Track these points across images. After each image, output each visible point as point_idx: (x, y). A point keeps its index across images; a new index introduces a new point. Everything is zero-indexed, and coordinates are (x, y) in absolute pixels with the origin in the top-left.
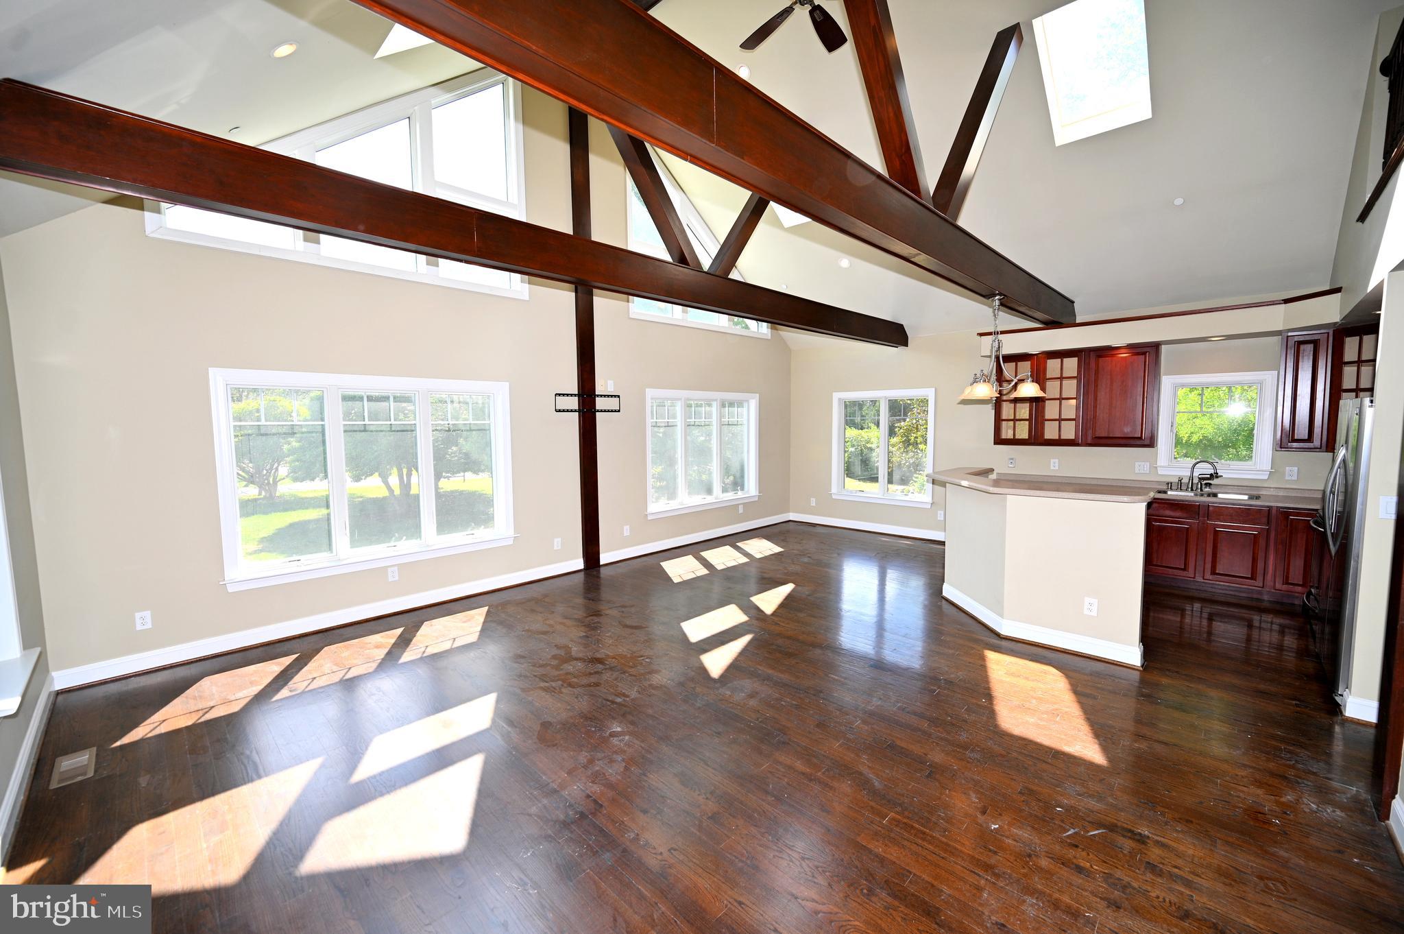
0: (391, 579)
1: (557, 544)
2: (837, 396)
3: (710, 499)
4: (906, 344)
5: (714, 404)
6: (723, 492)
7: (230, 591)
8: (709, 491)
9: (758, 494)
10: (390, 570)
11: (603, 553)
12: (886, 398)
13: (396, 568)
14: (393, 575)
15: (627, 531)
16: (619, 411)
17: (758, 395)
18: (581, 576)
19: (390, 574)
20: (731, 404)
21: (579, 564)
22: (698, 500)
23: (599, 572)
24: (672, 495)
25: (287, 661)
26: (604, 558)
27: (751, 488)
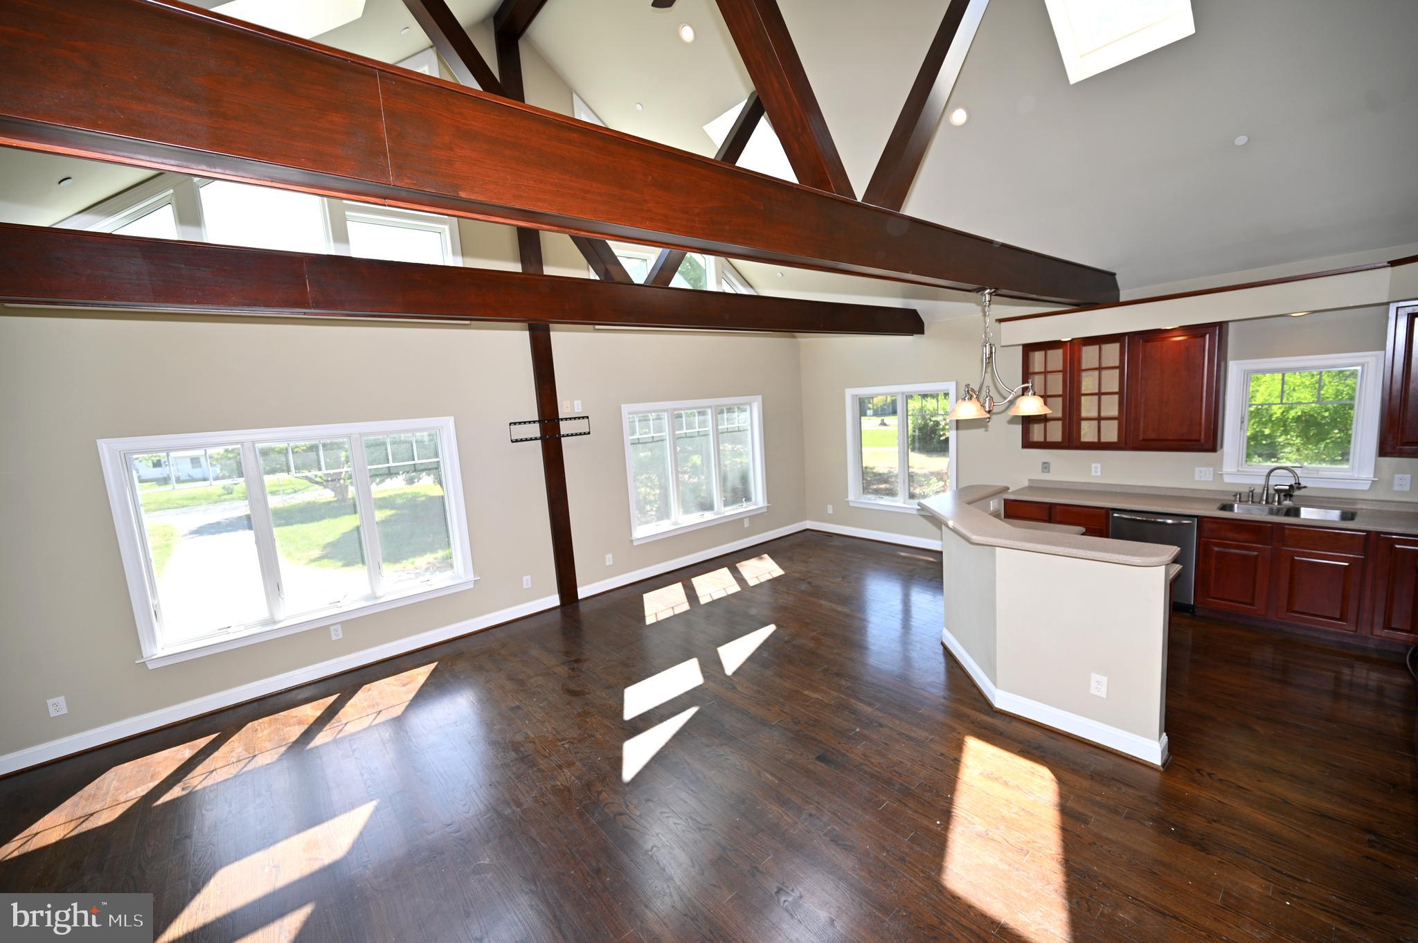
0: (334, 638)
1: (527, 581)
2: (850, 393)
3: (709, 516)
4: (922, 332)
5: (709, 411)
6: (725, 505)
7: (150, 668)
8: (707, 506)
9: (766, 504)
10: (332, 628)
11: (584, 585)
12: (903, 393)
13: (339, 626)
14: (337, 634)
15: (609, 559)
16: (589, 433)
17: (761, 397)
18: (558, 612)
19: (333, 633)
20: (730, 410)
21: (554, 600)
22: (696, 518)
23: (577, 608)
24: (664, 513)
25: (202, 742)
26: (583, 592)
27: (759, 499)
